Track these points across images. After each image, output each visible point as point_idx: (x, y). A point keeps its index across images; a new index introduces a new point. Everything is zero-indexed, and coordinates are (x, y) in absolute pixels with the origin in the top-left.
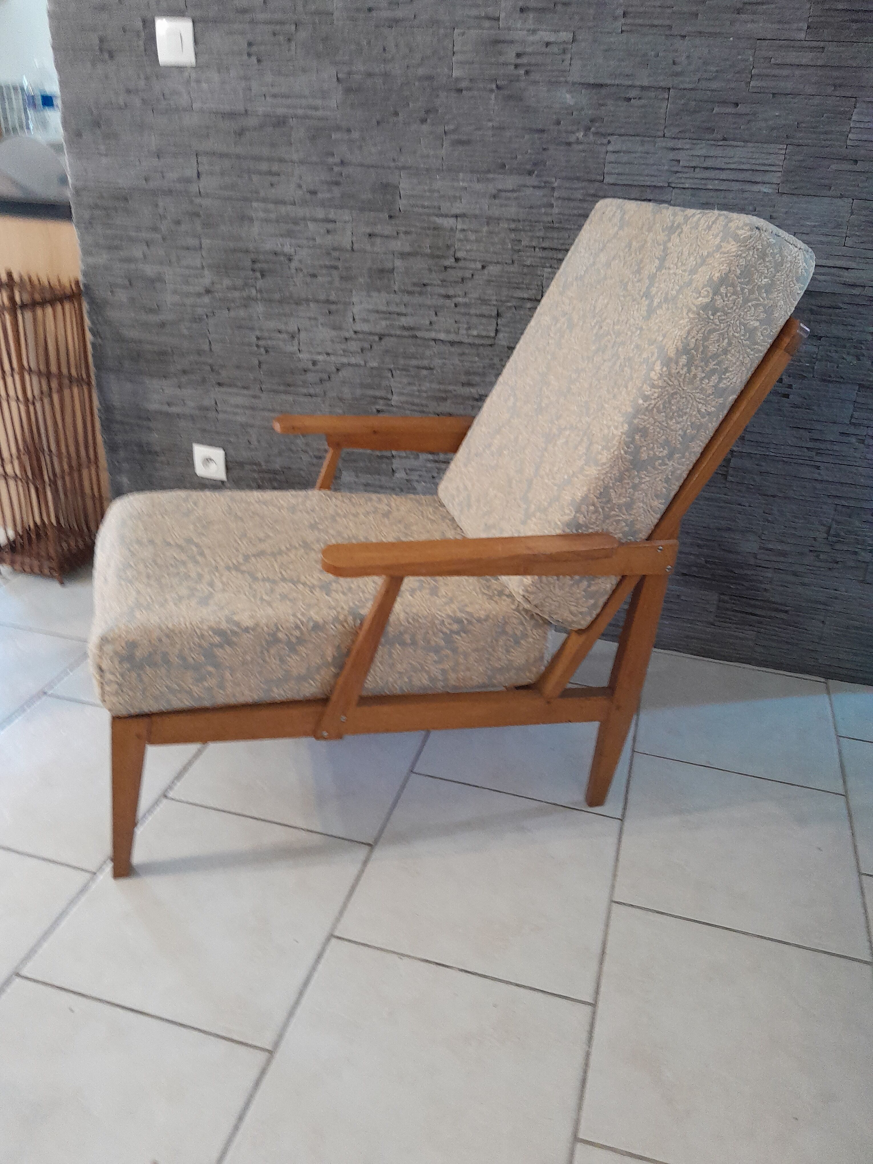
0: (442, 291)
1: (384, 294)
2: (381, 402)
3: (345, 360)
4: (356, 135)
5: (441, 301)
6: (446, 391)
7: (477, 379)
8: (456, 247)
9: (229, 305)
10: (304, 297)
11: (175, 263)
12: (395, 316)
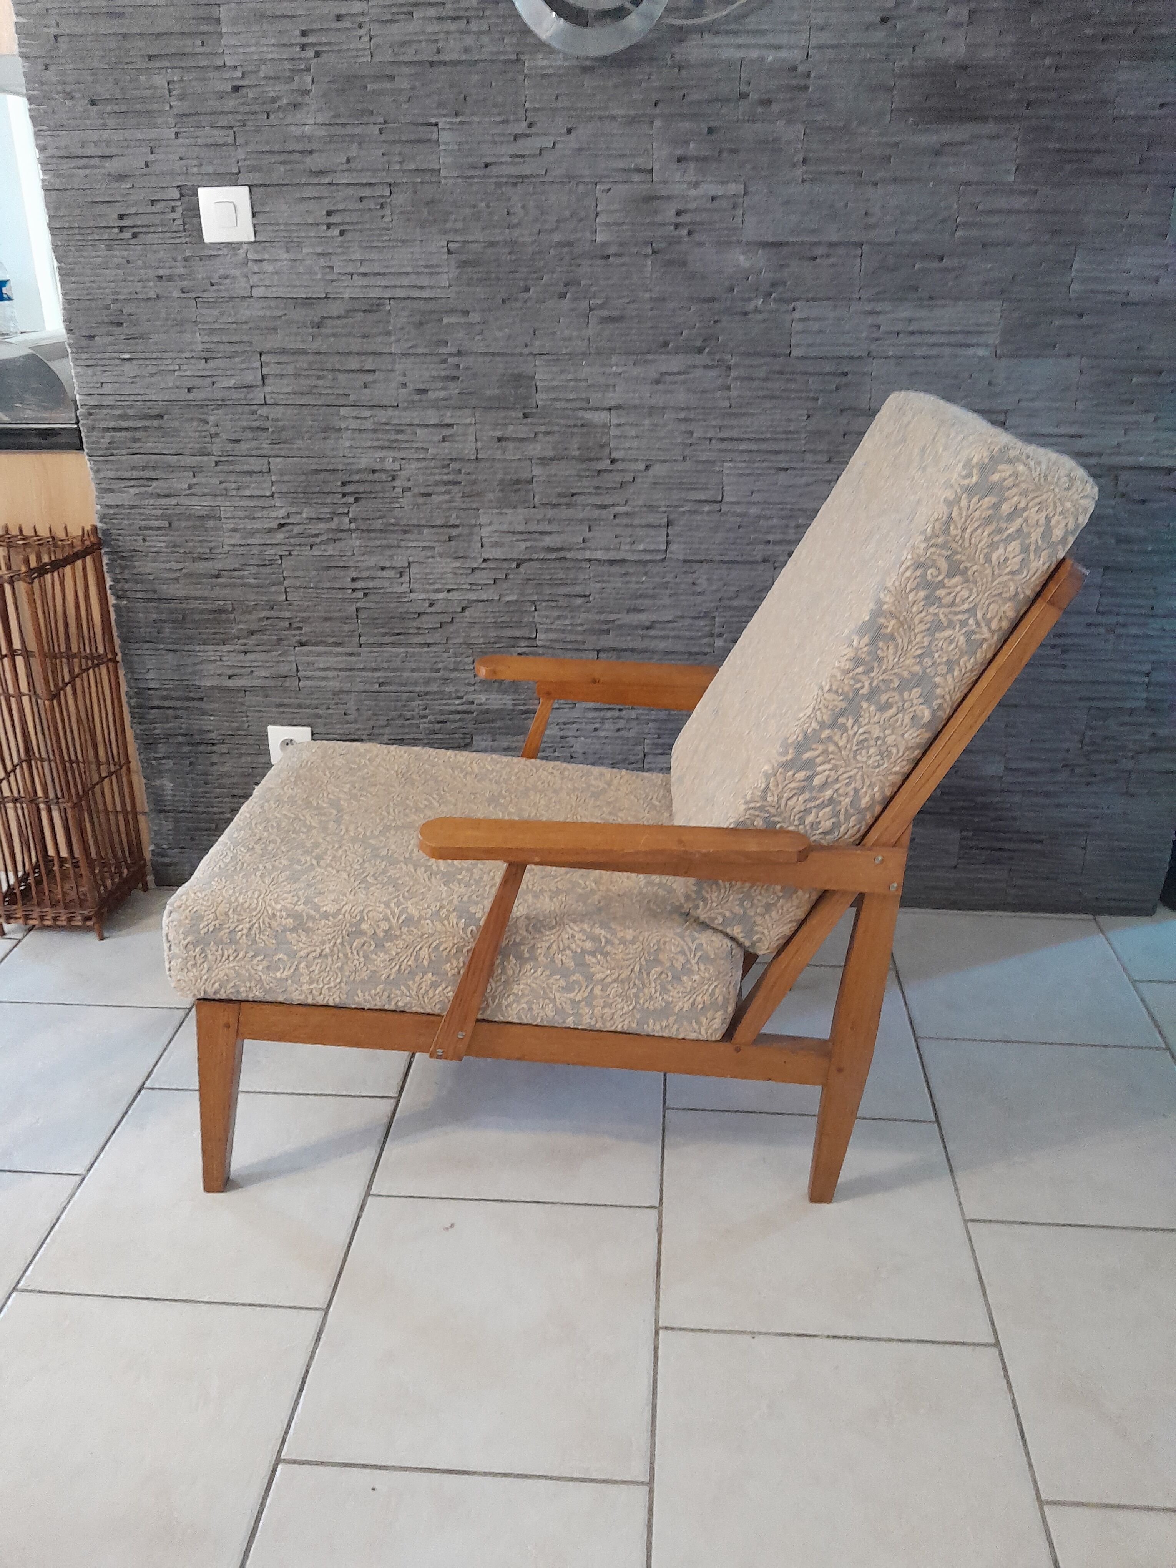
0: (598, 501)
1: (520, 510)
2: (523, 643)
3: (473, 596)
4: (475, 317)
5: (596, 513)
6: (607, 622)
7: (647, 602)
8: (612, 446)
9: (312, 540)
10: (415, 522)
11: (234, 493)
12: (536, 536)
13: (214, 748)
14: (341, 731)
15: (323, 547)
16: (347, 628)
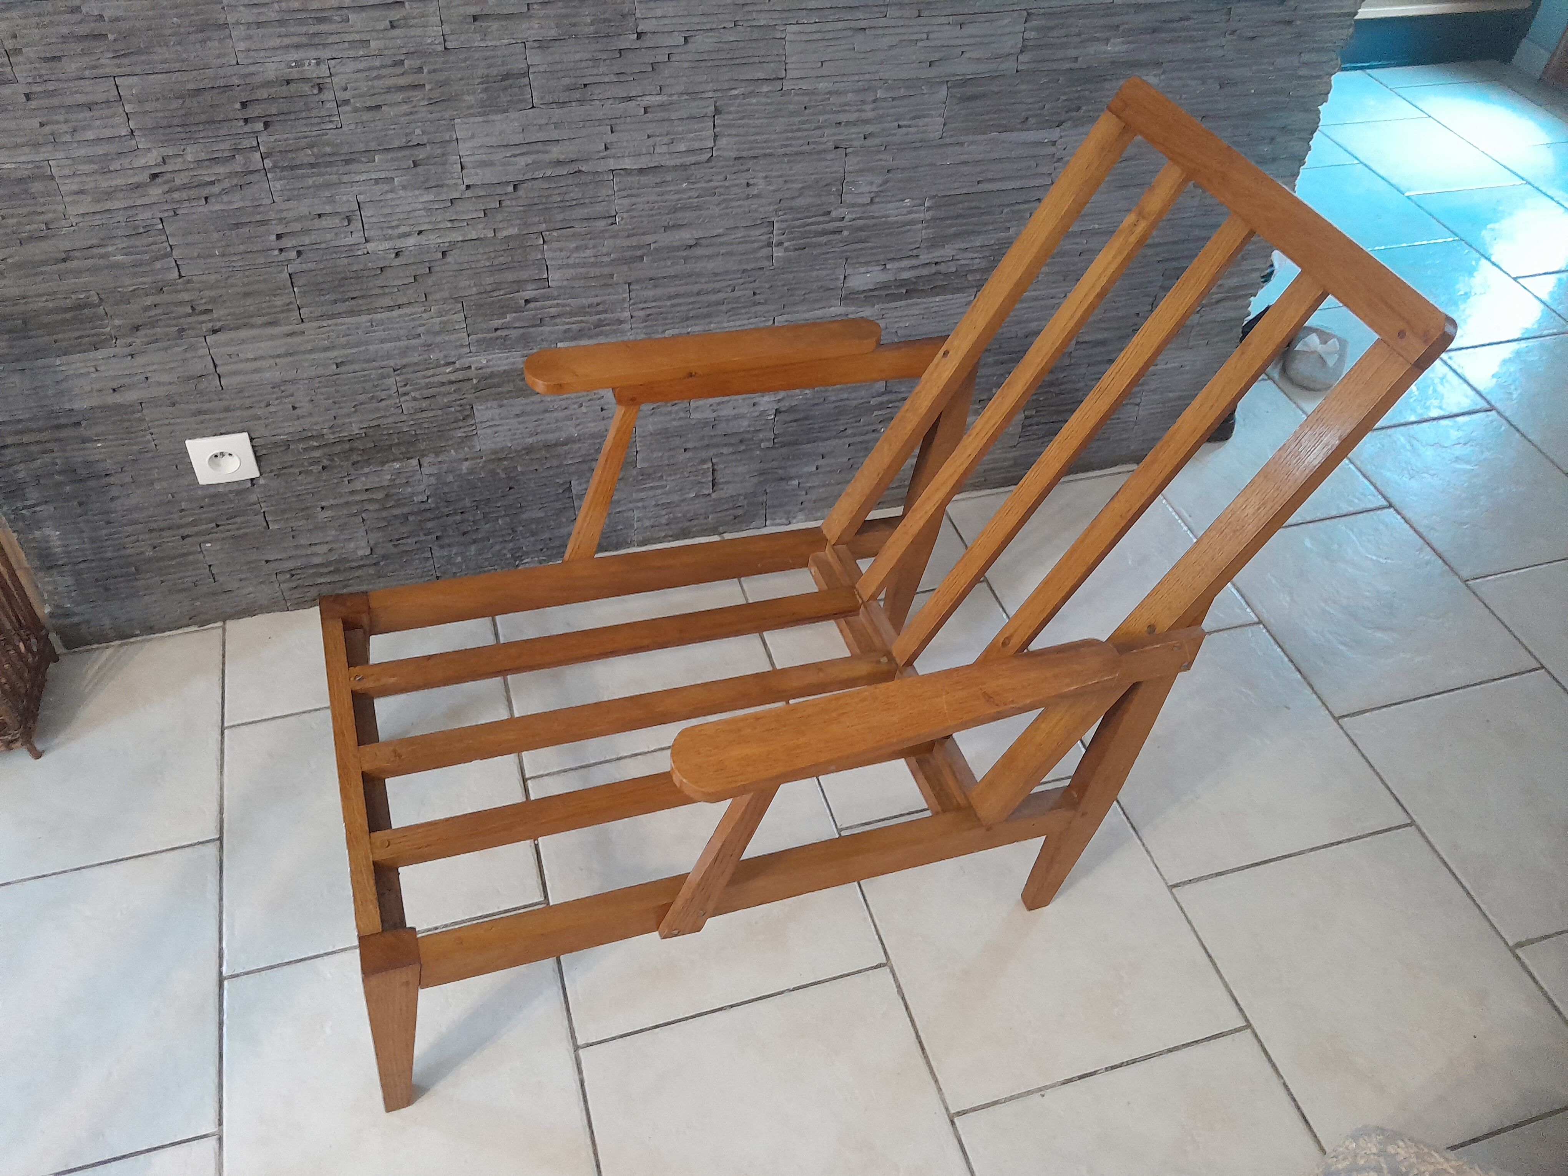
0: (621, 91)
1: (513, 115)
2: (530, 286)
3: (457, 236)
5: (619, 108)
6: (639, 247)
7: (688, 216)
8: (638, 15)
9: (206, 191)
10: (362, 147)
11: (67, 138)
12: (540, 147)
13: (112, 480)
14: (291, 430)
15: (225, 198)
16: (278, 302)
